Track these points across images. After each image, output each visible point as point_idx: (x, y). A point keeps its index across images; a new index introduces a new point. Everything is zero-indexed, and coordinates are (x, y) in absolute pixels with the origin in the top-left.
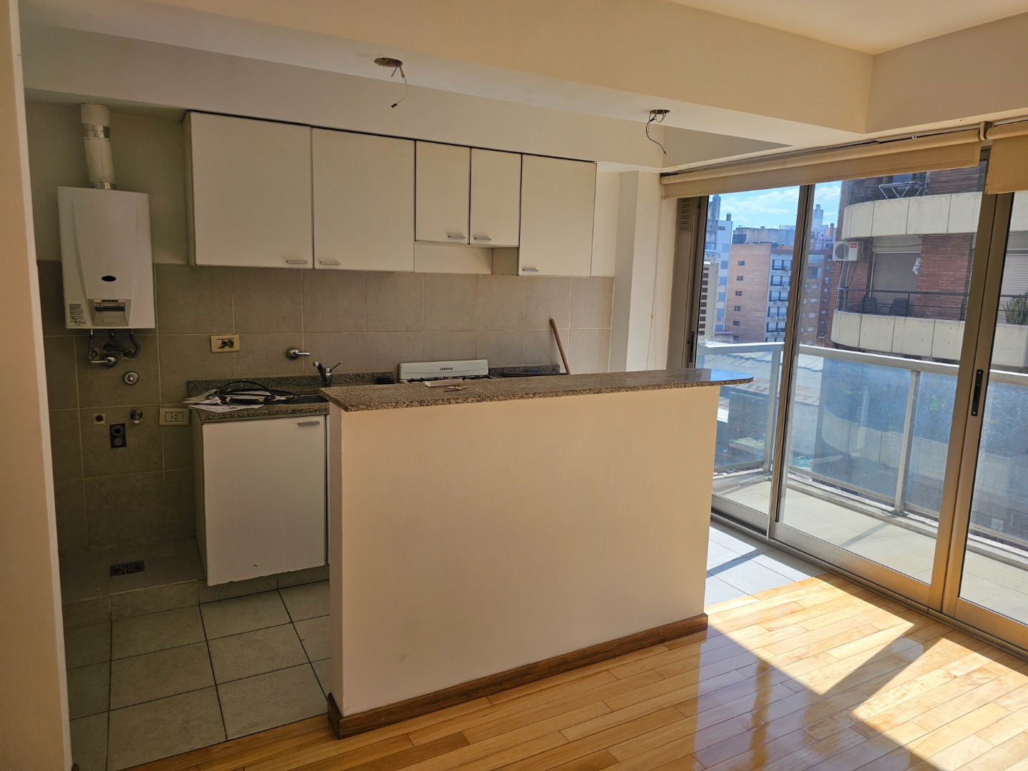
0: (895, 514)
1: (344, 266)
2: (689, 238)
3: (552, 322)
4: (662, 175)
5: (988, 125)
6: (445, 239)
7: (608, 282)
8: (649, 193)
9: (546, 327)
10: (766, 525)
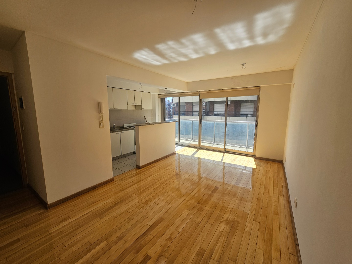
0: (192, 140)
1: (118, 109)
2: (163, 104)
3: (145, 117)
4: (158, 94)
5: (199, 91)
6: (131, 104)
7: (152, 110)
8: (157, 97)
9: (144, 118)
10: (178, 143)
